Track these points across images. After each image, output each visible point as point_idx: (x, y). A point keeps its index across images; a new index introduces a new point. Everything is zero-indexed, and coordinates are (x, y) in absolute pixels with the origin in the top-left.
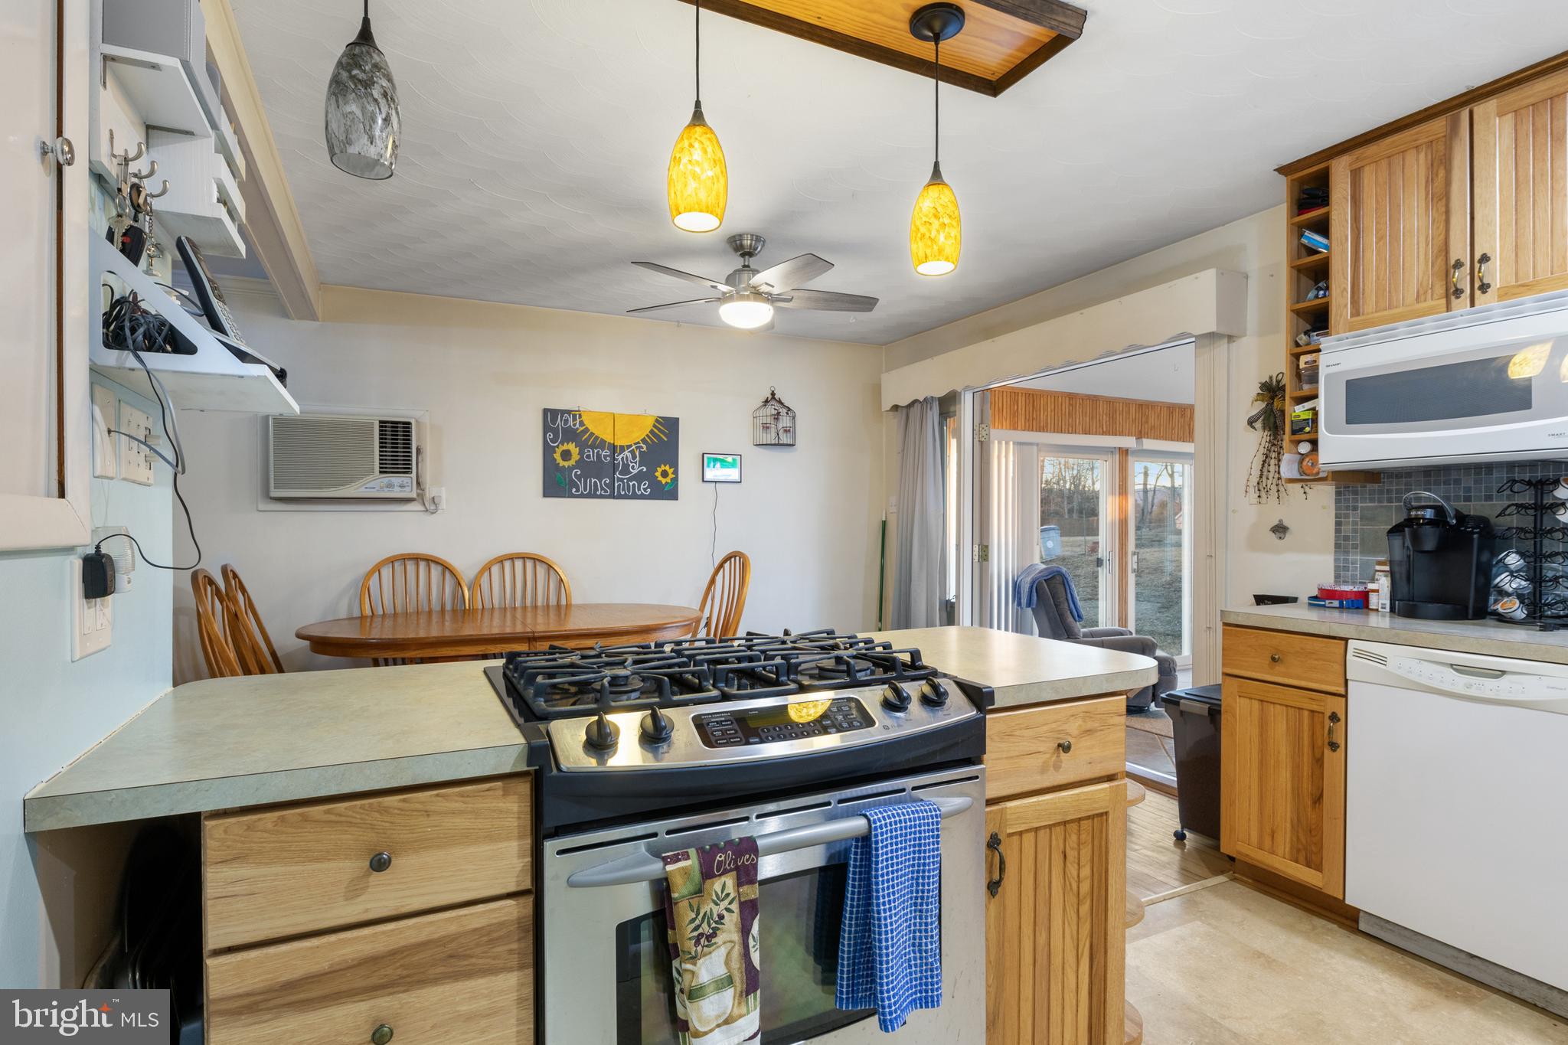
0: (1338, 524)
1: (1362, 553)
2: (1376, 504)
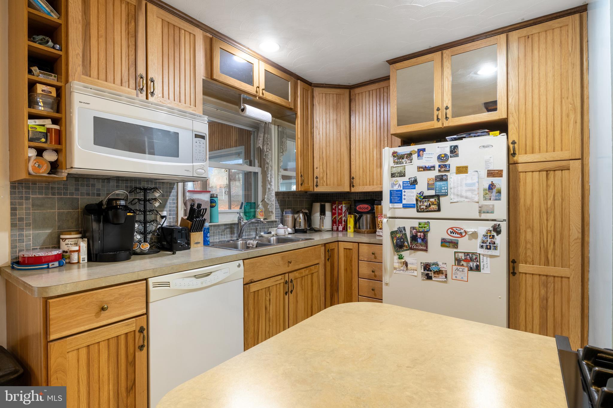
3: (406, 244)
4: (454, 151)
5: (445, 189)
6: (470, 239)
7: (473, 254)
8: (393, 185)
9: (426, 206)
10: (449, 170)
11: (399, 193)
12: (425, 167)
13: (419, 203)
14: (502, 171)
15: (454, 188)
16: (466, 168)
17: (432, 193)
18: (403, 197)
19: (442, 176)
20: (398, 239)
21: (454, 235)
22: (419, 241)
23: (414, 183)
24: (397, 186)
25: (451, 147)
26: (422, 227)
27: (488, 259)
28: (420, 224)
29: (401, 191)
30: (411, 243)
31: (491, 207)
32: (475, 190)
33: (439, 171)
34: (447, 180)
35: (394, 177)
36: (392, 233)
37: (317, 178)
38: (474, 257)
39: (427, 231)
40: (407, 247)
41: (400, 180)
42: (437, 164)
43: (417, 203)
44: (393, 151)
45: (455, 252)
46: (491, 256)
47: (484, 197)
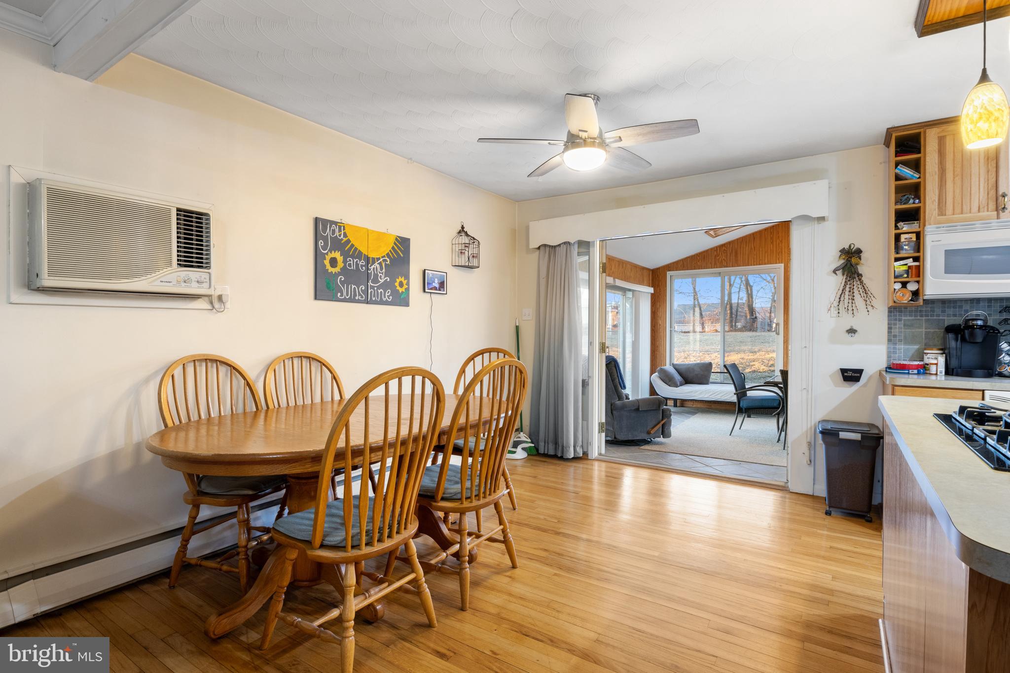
0: (890, 328)
1: (905, 344)
2: (913, 318)
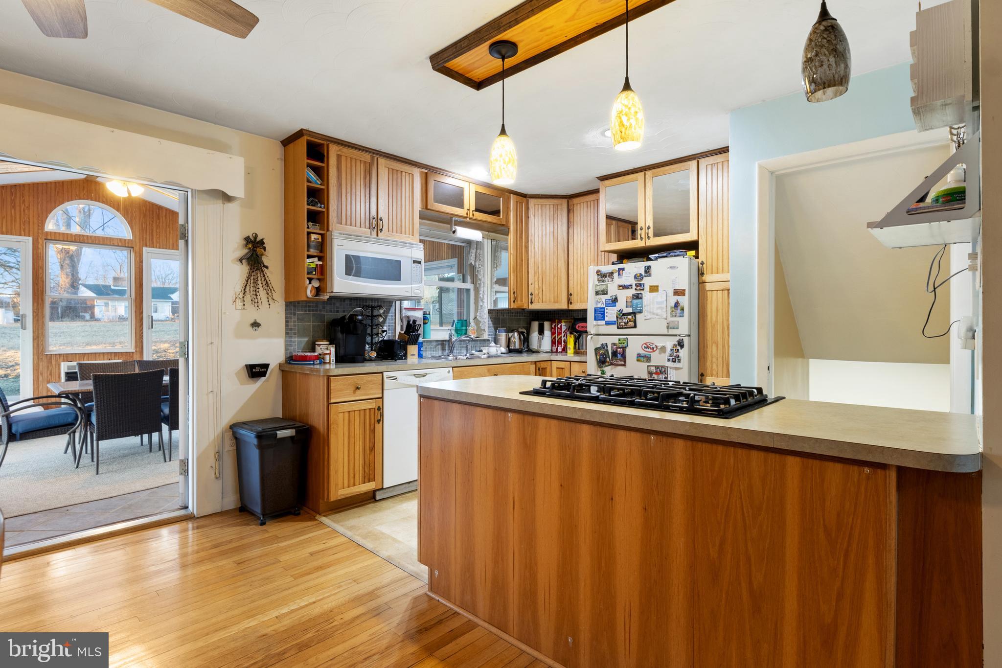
0: (287, 322)
1: (299, 336)
2: (304, 312)
3: (608, 359)
4: (648, 270)
5: (640, 307)
6: (660, 353)
7: (662, 367)
8: (597, 302)
9: (625, 323)
10: (644, 289)
11: (603, 310)
12: (624, 285)
13: (619, 320)
14: (684, 290)
15: (647, 306)
16: (657, 286)
17: (630, 310)
18: (606, 314)
19: (638, 294)
20: (602, 355)
21: (648, 350)
22: (619, 356)
23: (615, 300)
24: (601, 303)
25: (645, 267)
26: (621, 343)
27: (674, 371)
28: (619, 340)
29: (604, 308)
30: (612, 358)
31: (676, 323)
32: (663, 308)
33: (636, 289)
34: (642, 298)
35: (598, 295)
36: (596, 349)
37: (532, 294)
38: (663, 370)
39: (625, 347)
40: (608, 363)
41: (604, 298)
42: (634, 282)
43: (617, 320)
44: (597, 270)
45: (648, 366)
46: (677, 369)
47: (671, 314)
